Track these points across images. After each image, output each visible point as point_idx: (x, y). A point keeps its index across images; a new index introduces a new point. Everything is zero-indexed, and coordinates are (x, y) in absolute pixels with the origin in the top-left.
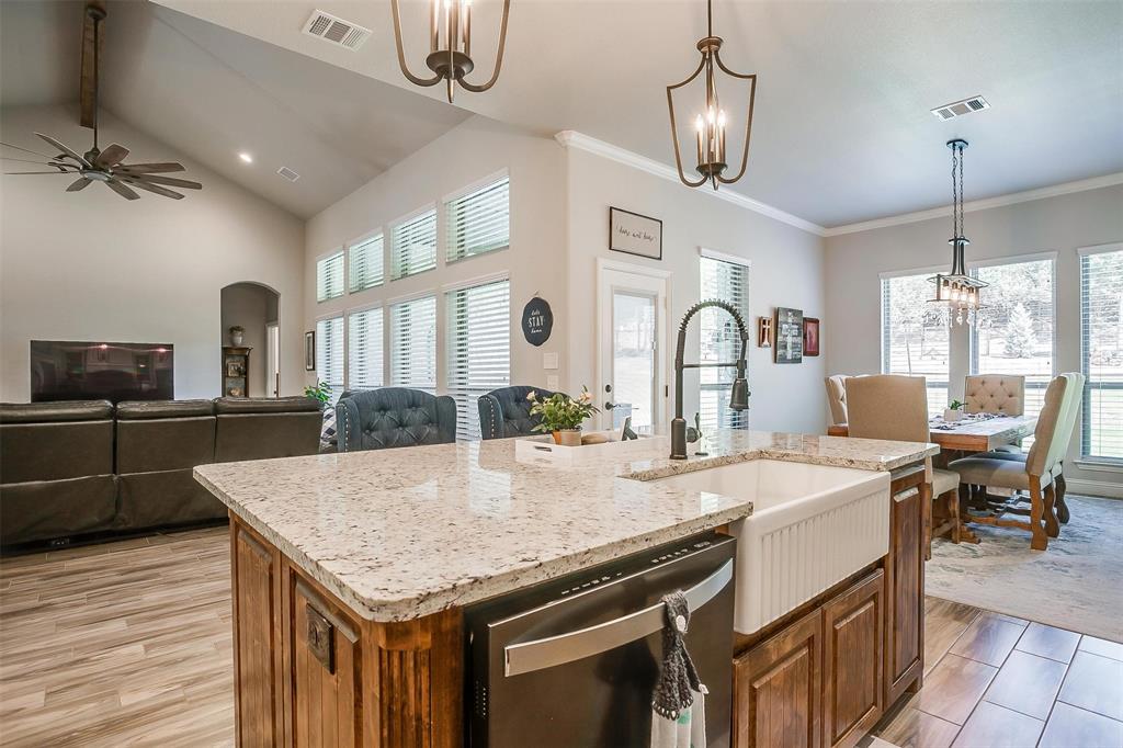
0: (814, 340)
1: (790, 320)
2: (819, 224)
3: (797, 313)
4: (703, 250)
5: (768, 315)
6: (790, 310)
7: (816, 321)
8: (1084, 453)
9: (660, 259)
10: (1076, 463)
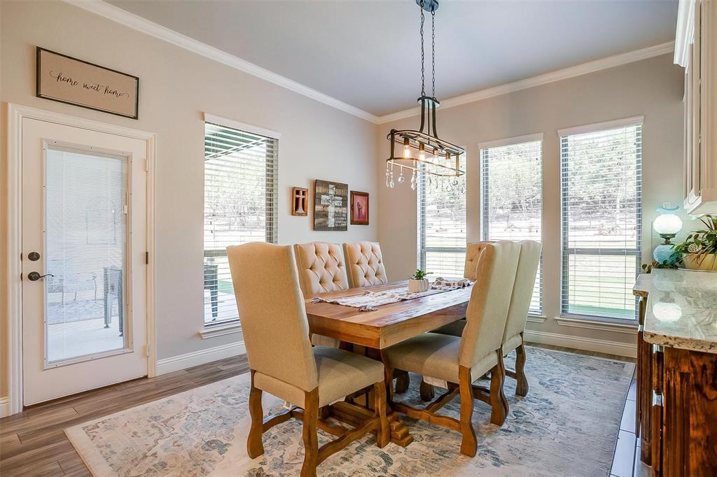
0: (363, 211)
1: (331, 192)
2: (369, 111)
3: (341, 187)
4: (206, 115)
5: (304, 184)
6: (332, 183)
7: (366, 195)
8: (563, 311)
9: (136, 118)
10: (556, 320)
